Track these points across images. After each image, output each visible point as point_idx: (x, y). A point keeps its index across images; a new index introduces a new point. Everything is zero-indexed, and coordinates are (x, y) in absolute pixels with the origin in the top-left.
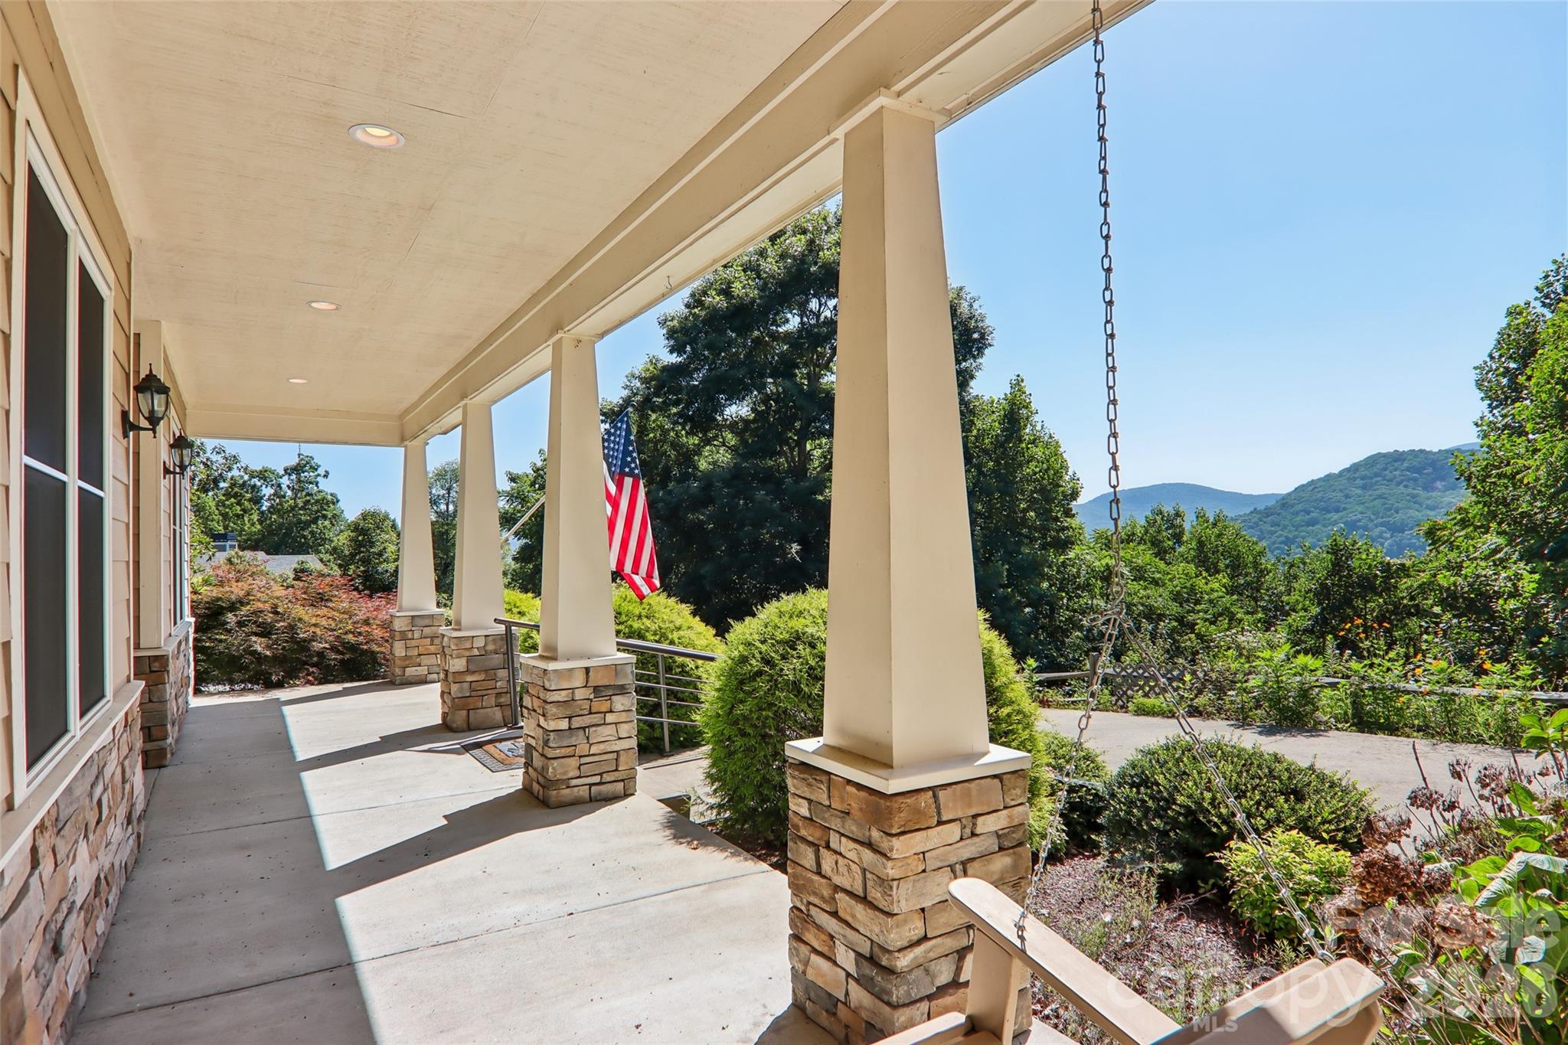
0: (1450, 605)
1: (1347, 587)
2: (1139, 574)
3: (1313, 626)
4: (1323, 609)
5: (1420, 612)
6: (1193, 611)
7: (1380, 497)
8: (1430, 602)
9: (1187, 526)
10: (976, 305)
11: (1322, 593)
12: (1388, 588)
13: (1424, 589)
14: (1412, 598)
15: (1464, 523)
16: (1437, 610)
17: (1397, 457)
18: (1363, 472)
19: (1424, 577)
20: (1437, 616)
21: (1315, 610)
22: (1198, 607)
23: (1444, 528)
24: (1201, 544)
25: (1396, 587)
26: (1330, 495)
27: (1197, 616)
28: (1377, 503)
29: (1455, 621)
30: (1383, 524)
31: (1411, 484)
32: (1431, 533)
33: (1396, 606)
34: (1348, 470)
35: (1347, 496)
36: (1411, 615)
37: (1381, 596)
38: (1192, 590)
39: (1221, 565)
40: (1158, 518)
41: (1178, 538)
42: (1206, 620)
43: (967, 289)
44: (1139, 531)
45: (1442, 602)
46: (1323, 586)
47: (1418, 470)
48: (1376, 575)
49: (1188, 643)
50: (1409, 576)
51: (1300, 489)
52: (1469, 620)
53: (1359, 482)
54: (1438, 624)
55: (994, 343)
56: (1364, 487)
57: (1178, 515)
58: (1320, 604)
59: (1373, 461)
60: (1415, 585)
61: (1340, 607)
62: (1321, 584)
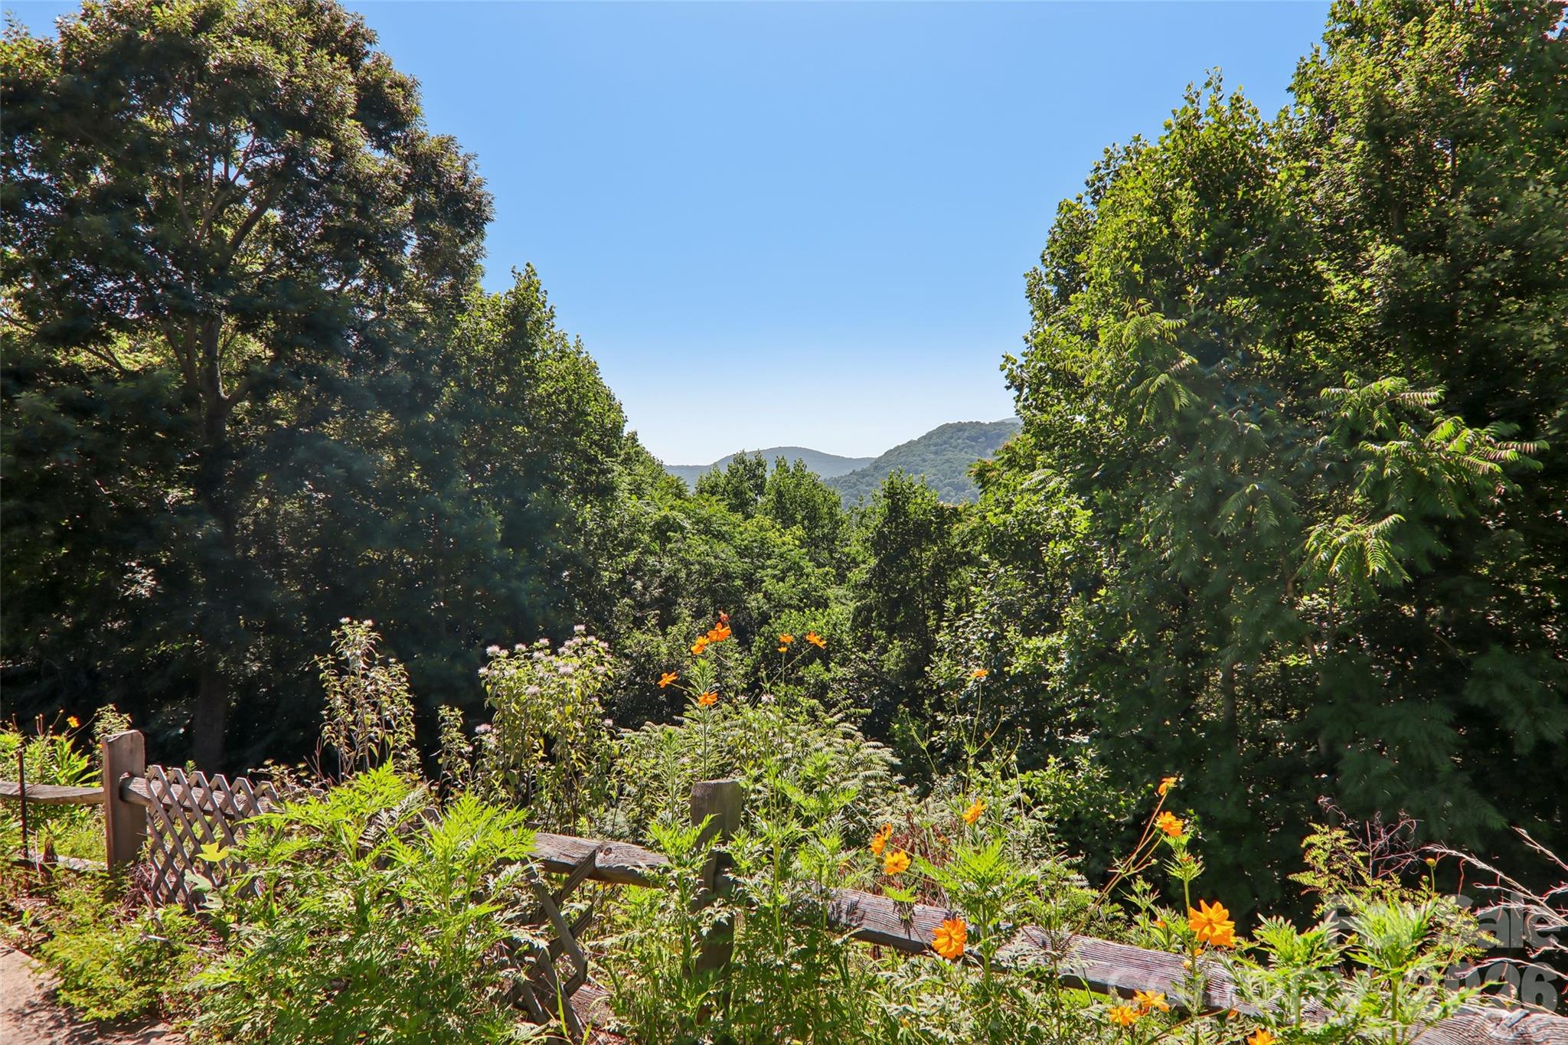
0: (998, 551)
1: (903, 535)
2: (706, 528)
3: (871, 579)
4: (881, 561)
5: (971, 560)
6: (763, 567)
7: (948, 461)
8: (979, 548)
9: (768, 476)
10: (471, 165)
11: (879, 543)
12: (943, 535)
13: (974, 534)
14: (964, 547)
15: (1011, 463)
16: (985, 558)
17: (960, 427)
18: (935, 440)
19: (975, 521)
20: (986, 565)
21: (873, 562)
22: (769, 562)
23: (993, 470)
24: (780, 494)
25: (949, 534)
26: (911, 459)
27: (764, 573)
28: (946, 466)
29: (1002, 570)
30: (949, 485)
31: (970, 450)
32: (981, 475)
33: (950, 552)
34: (924, 438)
35: (924, 460)
36: (963, 564)
37: (935, 544)
38: (763, 542)
39: (799, 517)
40: (741, 468)
41: (760, 489)
42: (774, 576)
43: (458, 142)
44: (722, 481)
45: (990, 549)
46: (880, 533)
47: (974, 439)
48: (931, 522)
49: (754, 604)
50: (960, 521)
51: (889, 453)
52: (1015, 568)
53: (933, 448)
54: (985, 574)
55: (494, 216)
56: (936, 453)
57: (759, 464)
58: (877, 554)
59: (944, 429)
60: (967, 530)
61: (897, 557)
62: (879, 532)
